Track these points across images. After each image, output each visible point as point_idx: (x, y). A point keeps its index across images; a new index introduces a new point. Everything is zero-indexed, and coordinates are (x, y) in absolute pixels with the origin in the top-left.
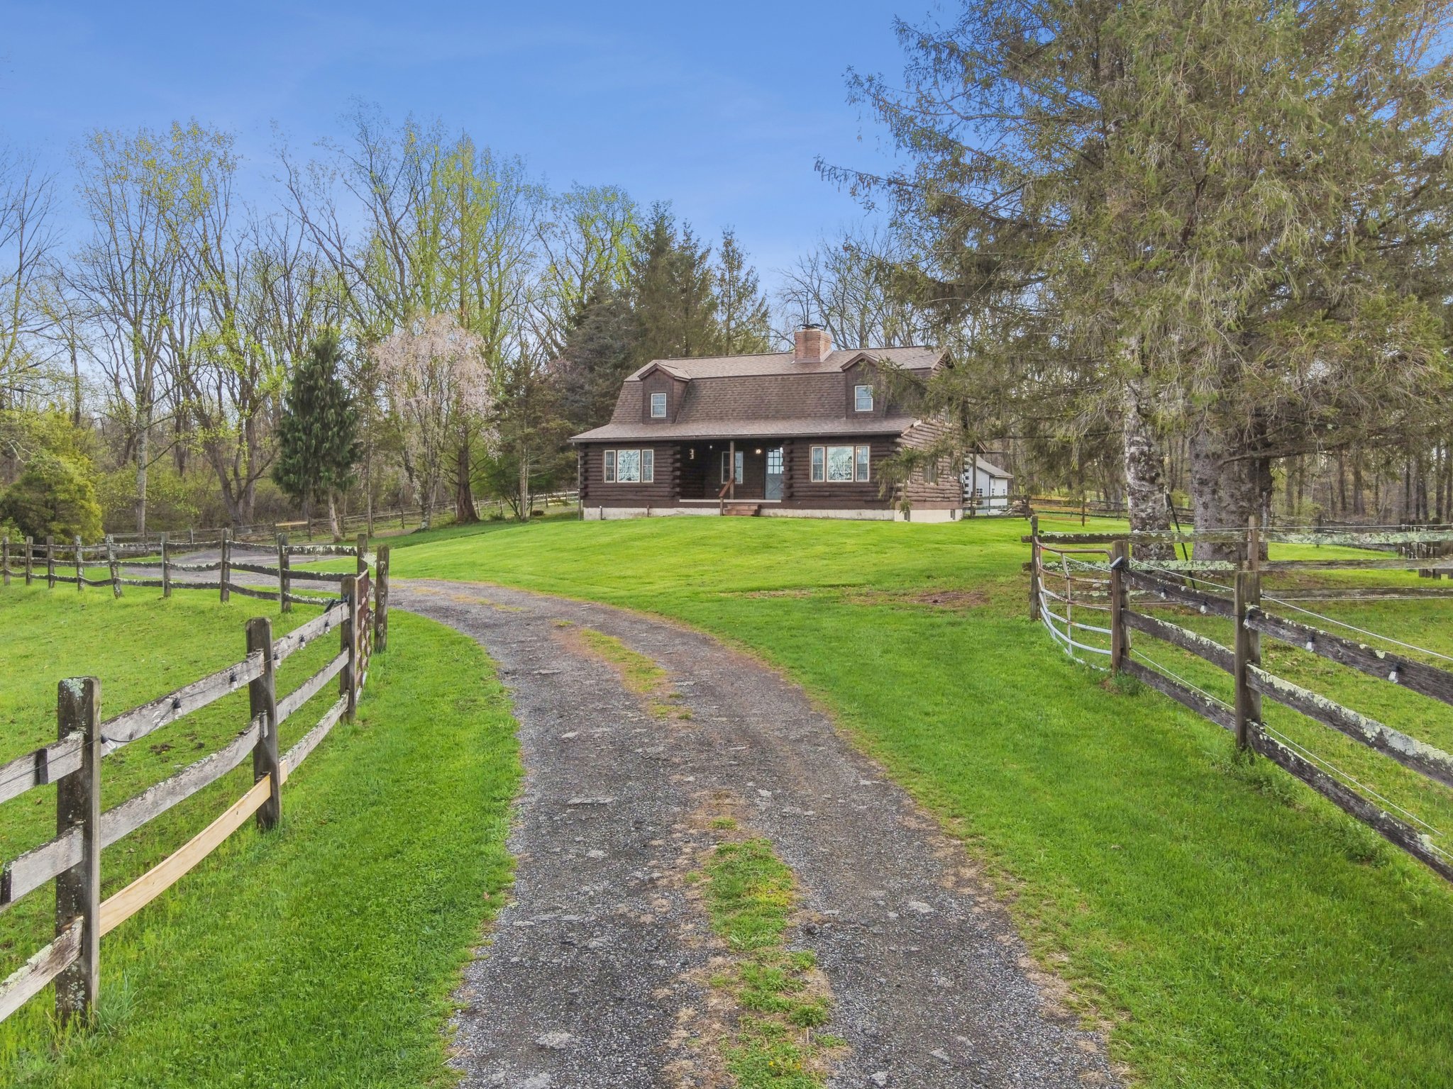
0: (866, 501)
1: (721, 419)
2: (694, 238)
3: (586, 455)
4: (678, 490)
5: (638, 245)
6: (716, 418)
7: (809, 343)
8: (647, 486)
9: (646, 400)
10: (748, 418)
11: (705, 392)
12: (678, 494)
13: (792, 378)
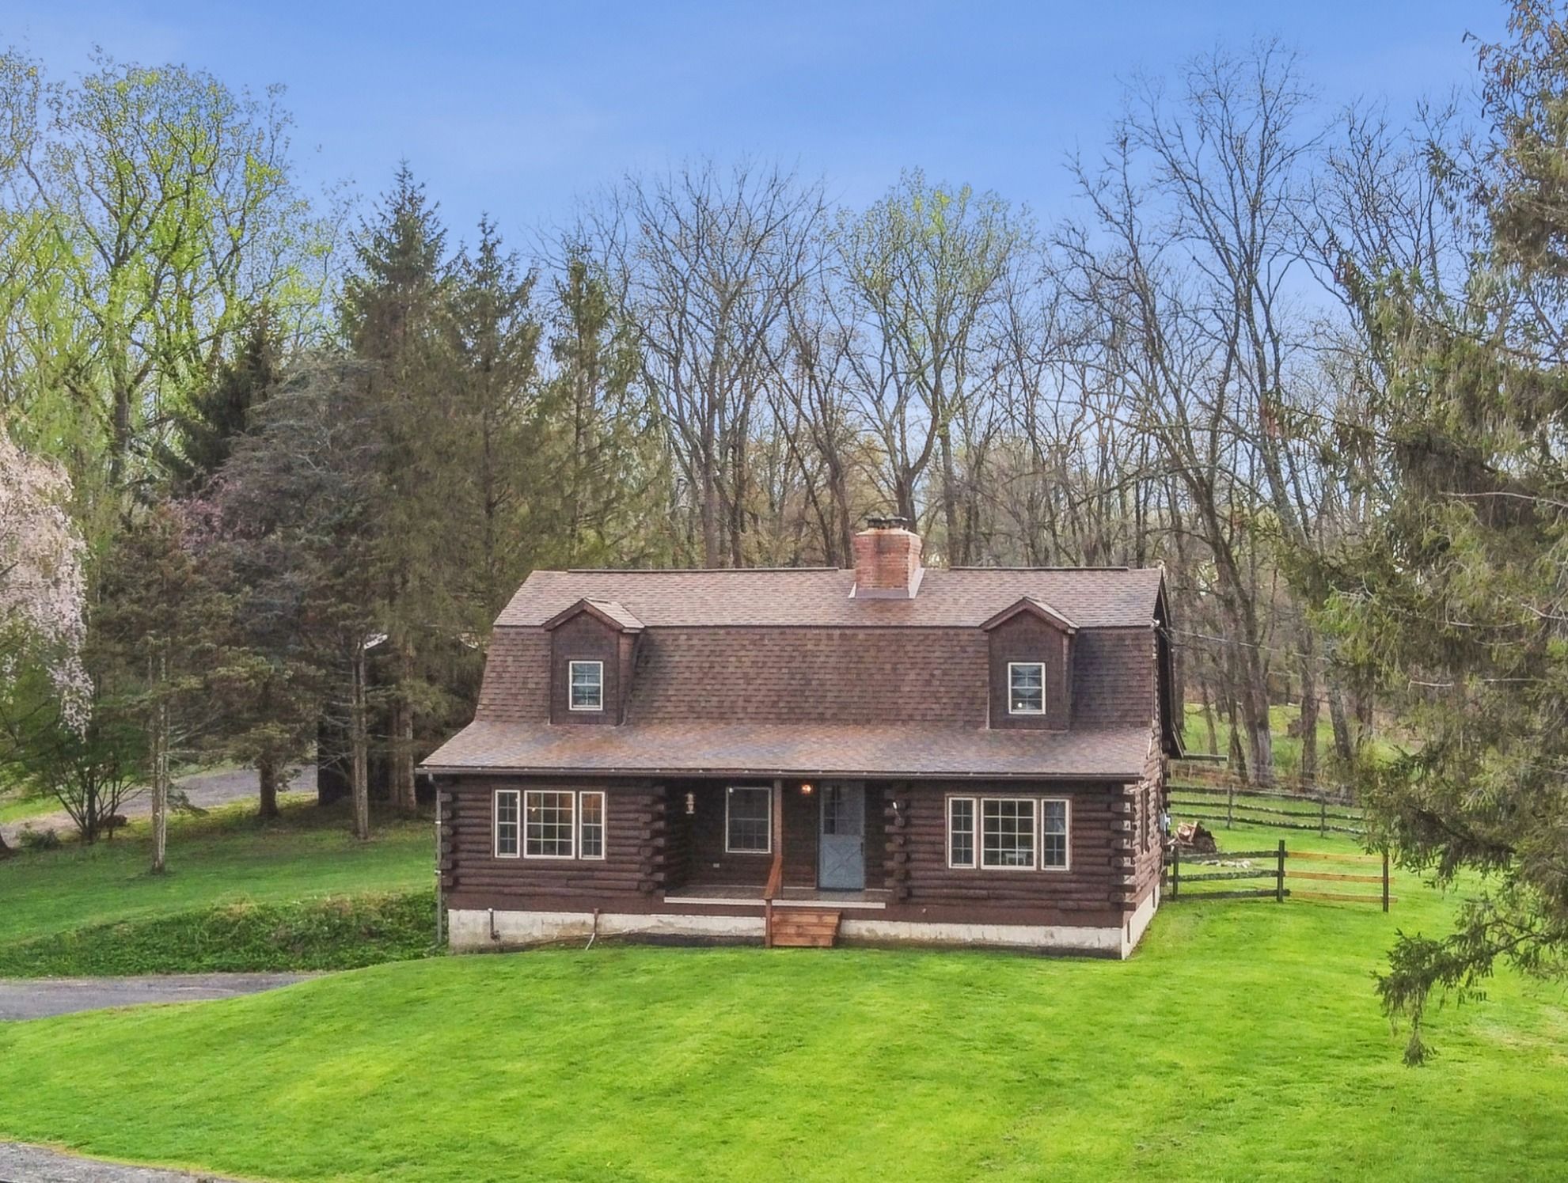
0: (1064, 911)
1: (722, 717)
2: (502, 253)
3: (455, 799)
4: (661, 877)
5: (362, 252)
6: (710, 717)
7: (888, 557)
8: (591, 868)
9: (557, 672)
10: (781, 720)
11: (679, 658)
12: (660, 885)
13: (861, 634)
